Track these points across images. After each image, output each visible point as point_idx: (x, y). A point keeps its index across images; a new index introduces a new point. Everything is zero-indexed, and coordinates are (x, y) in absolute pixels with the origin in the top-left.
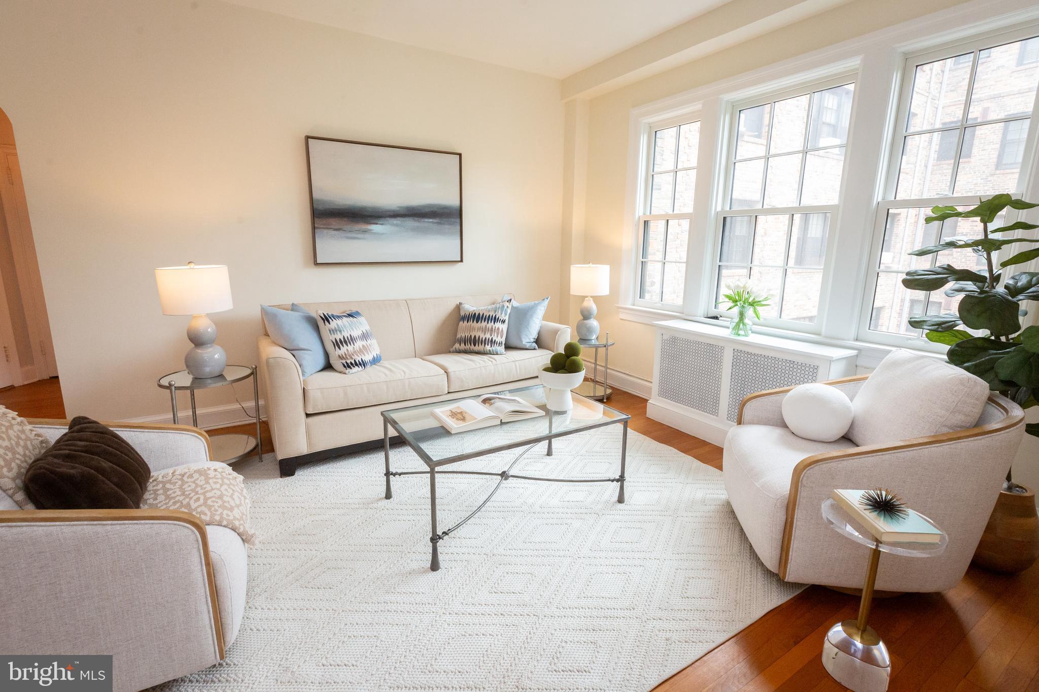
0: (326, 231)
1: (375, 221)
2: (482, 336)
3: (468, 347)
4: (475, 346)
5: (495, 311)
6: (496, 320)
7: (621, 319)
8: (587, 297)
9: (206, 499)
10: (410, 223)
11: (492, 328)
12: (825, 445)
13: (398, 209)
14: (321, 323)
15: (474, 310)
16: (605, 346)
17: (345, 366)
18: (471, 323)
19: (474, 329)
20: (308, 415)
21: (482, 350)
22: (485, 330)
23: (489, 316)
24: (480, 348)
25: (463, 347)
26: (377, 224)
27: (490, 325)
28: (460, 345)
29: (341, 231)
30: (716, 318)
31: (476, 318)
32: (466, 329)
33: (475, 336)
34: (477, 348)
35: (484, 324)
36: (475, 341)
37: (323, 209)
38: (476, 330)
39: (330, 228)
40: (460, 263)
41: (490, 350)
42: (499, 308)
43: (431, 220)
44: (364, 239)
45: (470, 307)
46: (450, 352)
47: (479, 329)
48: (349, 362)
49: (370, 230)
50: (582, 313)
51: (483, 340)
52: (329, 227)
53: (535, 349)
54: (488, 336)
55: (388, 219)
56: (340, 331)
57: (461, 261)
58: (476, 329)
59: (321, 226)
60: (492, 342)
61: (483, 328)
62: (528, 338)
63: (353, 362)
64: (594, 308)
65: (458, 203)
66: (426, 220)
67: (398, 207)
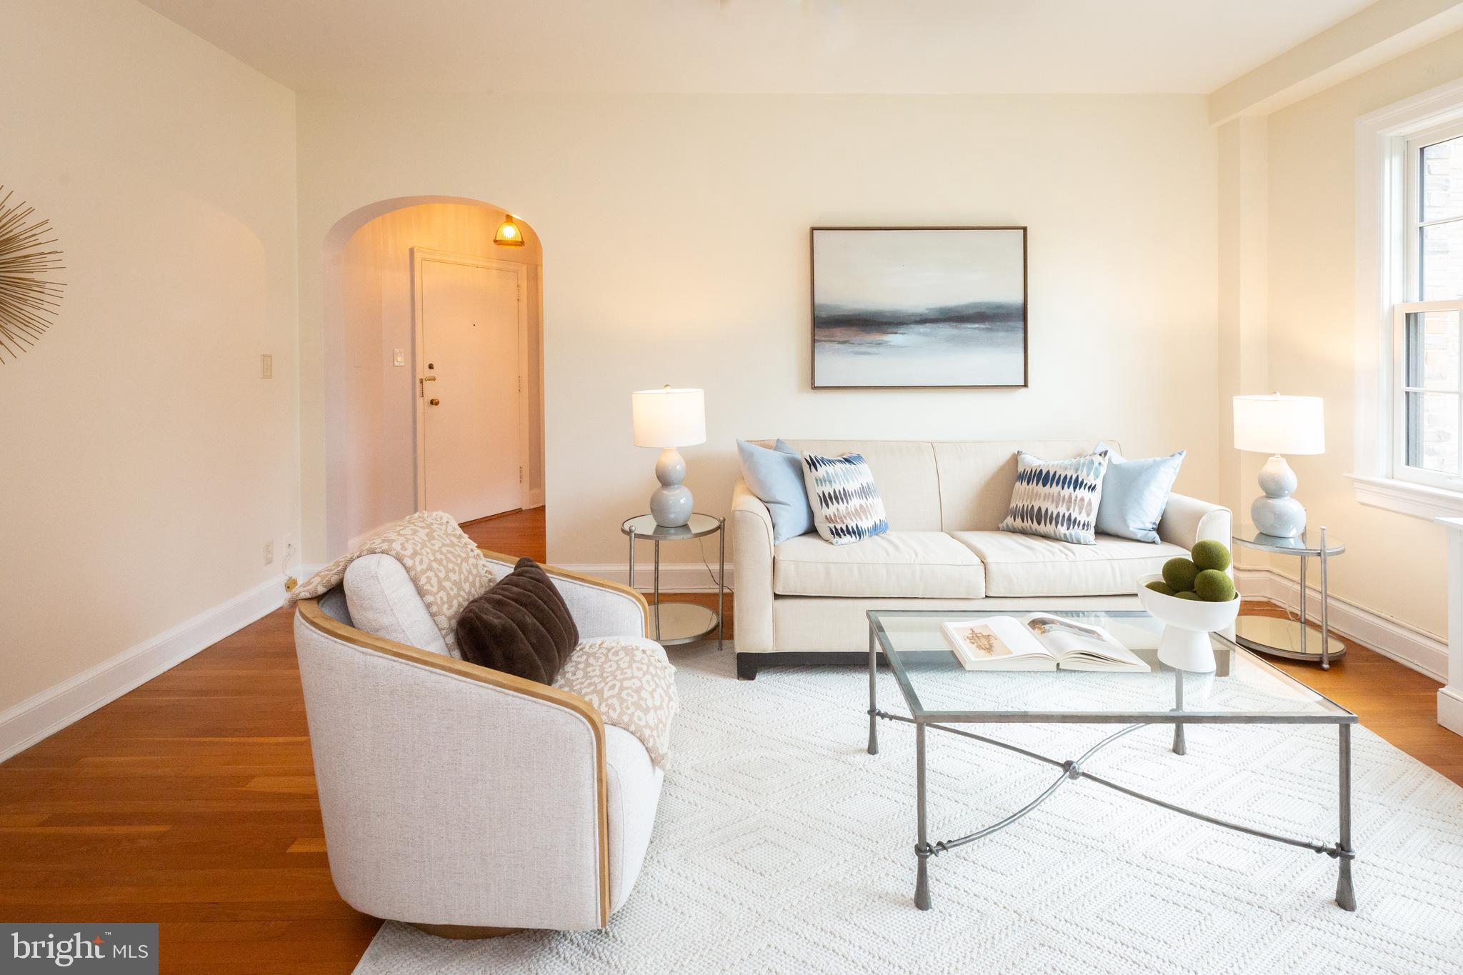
0: (827, 345)
1: (895, 330)
2: (1053, 509)
3: (1027, 524)
4: (1039, 523)
5: (1077, 470)
6: (1077, 484)
7: (1363, 504)
8: (1273, 455)
9: (622, 689)
10: (945, 330)
11: (1070, 497)
13: (927, 311)
14: (806, 467)
15: (1039, 466)
16: (1319, 554)
17: (832, 533)
18: (1033, 486)
19: (1037, 496)
20: (777, 596)
21: (1052, 532)
22: (1057, 500)
23: (1066, 477)
24: (1048, 528)
25: (1018, 523)
26: (896, 333)
27: (1068, 491)
28: (1015, 520)
29: (847, 345)
31: (1044, 478)
32: (1024, 495)
33: (1040, 509)
34: (1042, 528)
35: (1055, 489)
36: (1040, 516)
37: (825, 316)
38: (1043, 498)
39: (833, 341)
40: (1024, 390)
41: (1065, 535)
42: (1084, 464)
43: (976, 326)
44: (877, 354)
45: (1034, 460)
46: (998, 529)
47: (1046, 497)
48: (838, 527)
49: (888, 342)
50: (1263, 484)
51: (1054, 516)
52: (833, 339)
53: (1154, 542)
54: (1062, 510)
55: (912, 326)
56: (830, 482)
57: (1026, 385)
58: (1042, 496)
59: (823, 339)
60: (1071, 522)
61: (1053, 496)
62: (1143, 519)
63: (845, 529)
64: (1290, 478)
65: (1020, 300)
66: (969, 326)
67: (928, 309)
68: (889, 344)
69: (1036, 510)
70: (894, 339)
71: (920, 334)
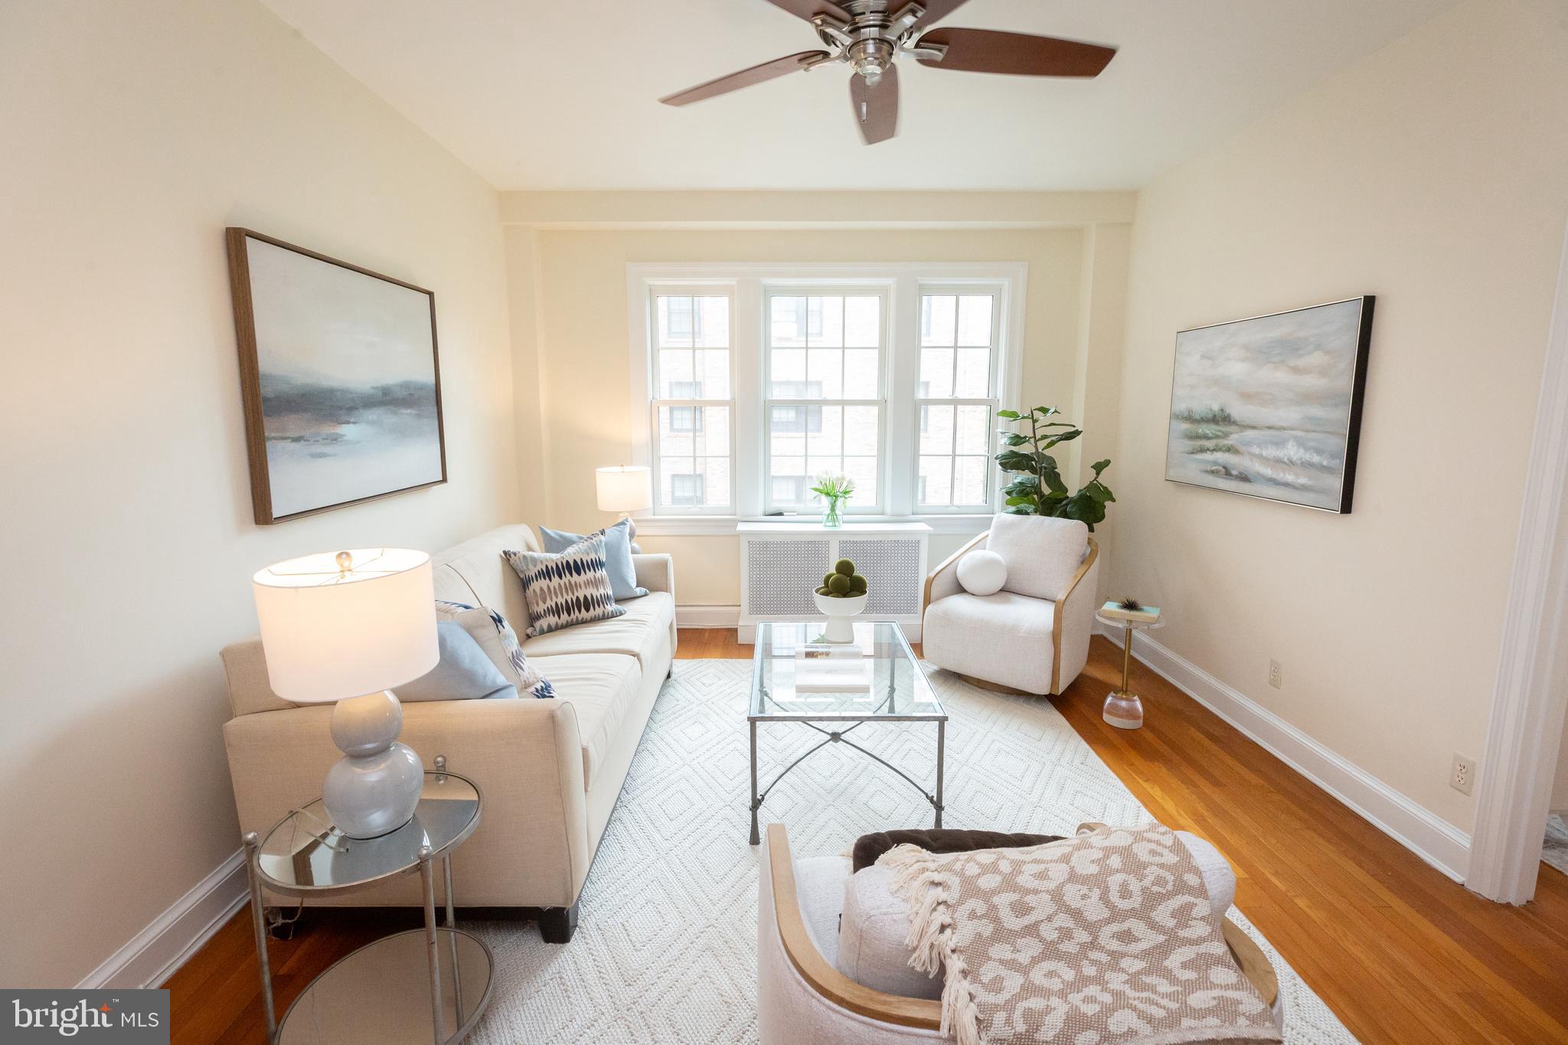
1: (346, 418)
3: (576, 615)
4: (587, 611)
8: (621, 512)
10: (387, 417)
12: (994, 596)
13: (372, 391)
17: (538, 697)
18: (567, 578)
19: (577, 586)
24: (599, 611)
26: (348, 422)
28: (559, 617)
29: (302, 442)
30: (781, 514)
32: (551, 592)
33: (585, 596)
35: (590, 574)
36: (587, 604)
38: (583, 586)
39: (286, 438)
40: (443, 484)
43: (409, 411)
47: (588, 583)
49: (342, 436)
52: (284, 435)
53: (646, 595)
54: (598, 591)
57: (444, 480)
58: (582, 584)
59: (273, 435)
61: (591, 581)
65: (432, 379)
66: (404, 411)
67: (373, 388)
68: (345, 438)
69: (582, 600)
70: (349, 431)
71: (372, 423)
